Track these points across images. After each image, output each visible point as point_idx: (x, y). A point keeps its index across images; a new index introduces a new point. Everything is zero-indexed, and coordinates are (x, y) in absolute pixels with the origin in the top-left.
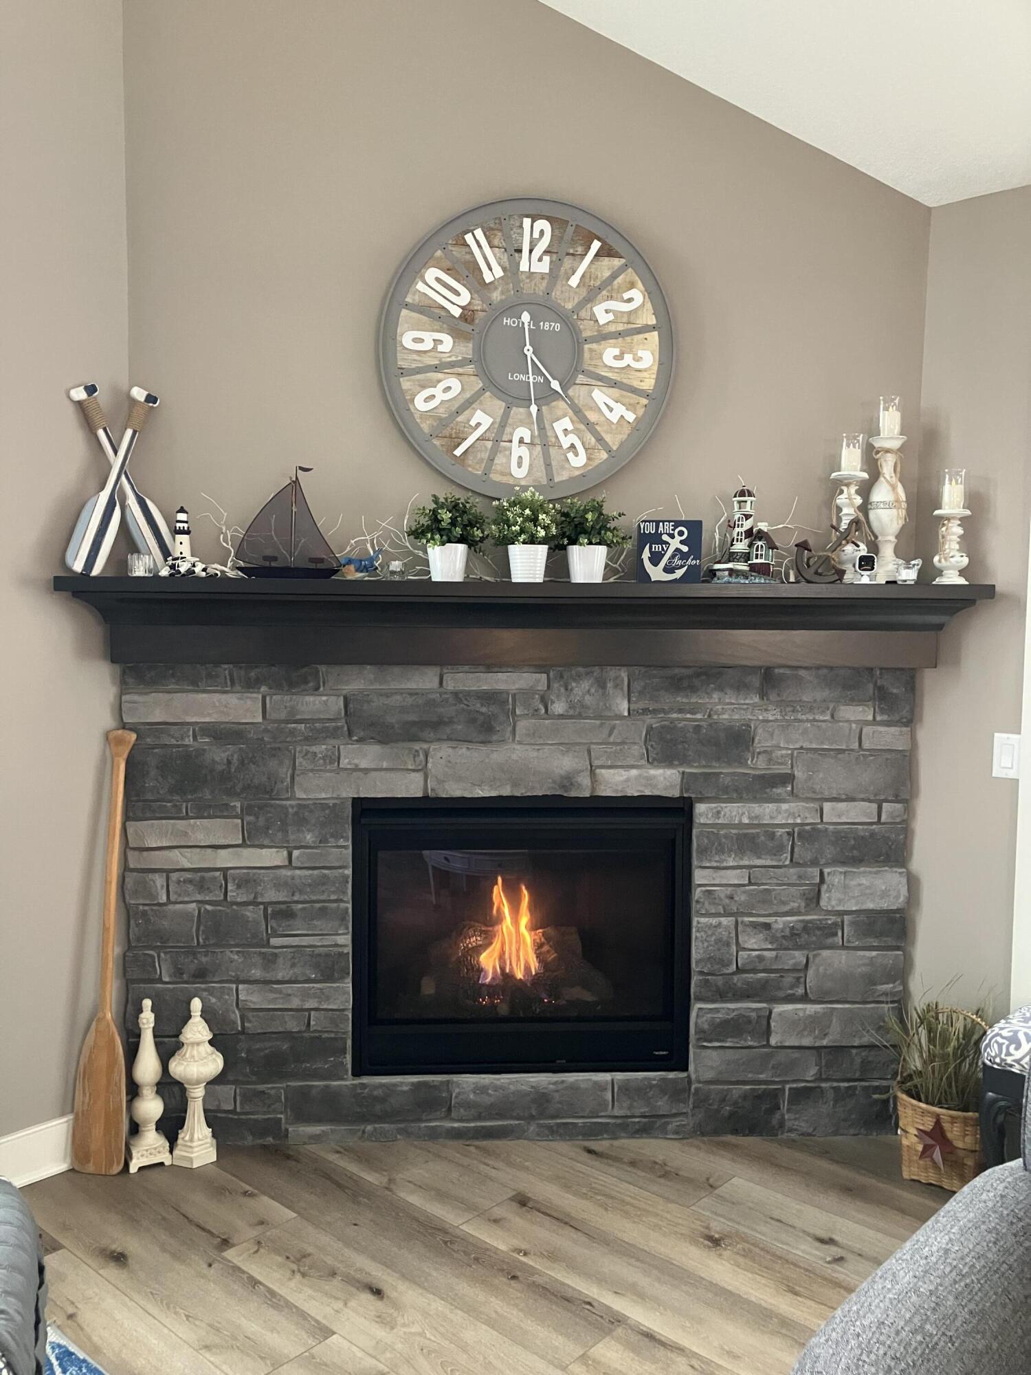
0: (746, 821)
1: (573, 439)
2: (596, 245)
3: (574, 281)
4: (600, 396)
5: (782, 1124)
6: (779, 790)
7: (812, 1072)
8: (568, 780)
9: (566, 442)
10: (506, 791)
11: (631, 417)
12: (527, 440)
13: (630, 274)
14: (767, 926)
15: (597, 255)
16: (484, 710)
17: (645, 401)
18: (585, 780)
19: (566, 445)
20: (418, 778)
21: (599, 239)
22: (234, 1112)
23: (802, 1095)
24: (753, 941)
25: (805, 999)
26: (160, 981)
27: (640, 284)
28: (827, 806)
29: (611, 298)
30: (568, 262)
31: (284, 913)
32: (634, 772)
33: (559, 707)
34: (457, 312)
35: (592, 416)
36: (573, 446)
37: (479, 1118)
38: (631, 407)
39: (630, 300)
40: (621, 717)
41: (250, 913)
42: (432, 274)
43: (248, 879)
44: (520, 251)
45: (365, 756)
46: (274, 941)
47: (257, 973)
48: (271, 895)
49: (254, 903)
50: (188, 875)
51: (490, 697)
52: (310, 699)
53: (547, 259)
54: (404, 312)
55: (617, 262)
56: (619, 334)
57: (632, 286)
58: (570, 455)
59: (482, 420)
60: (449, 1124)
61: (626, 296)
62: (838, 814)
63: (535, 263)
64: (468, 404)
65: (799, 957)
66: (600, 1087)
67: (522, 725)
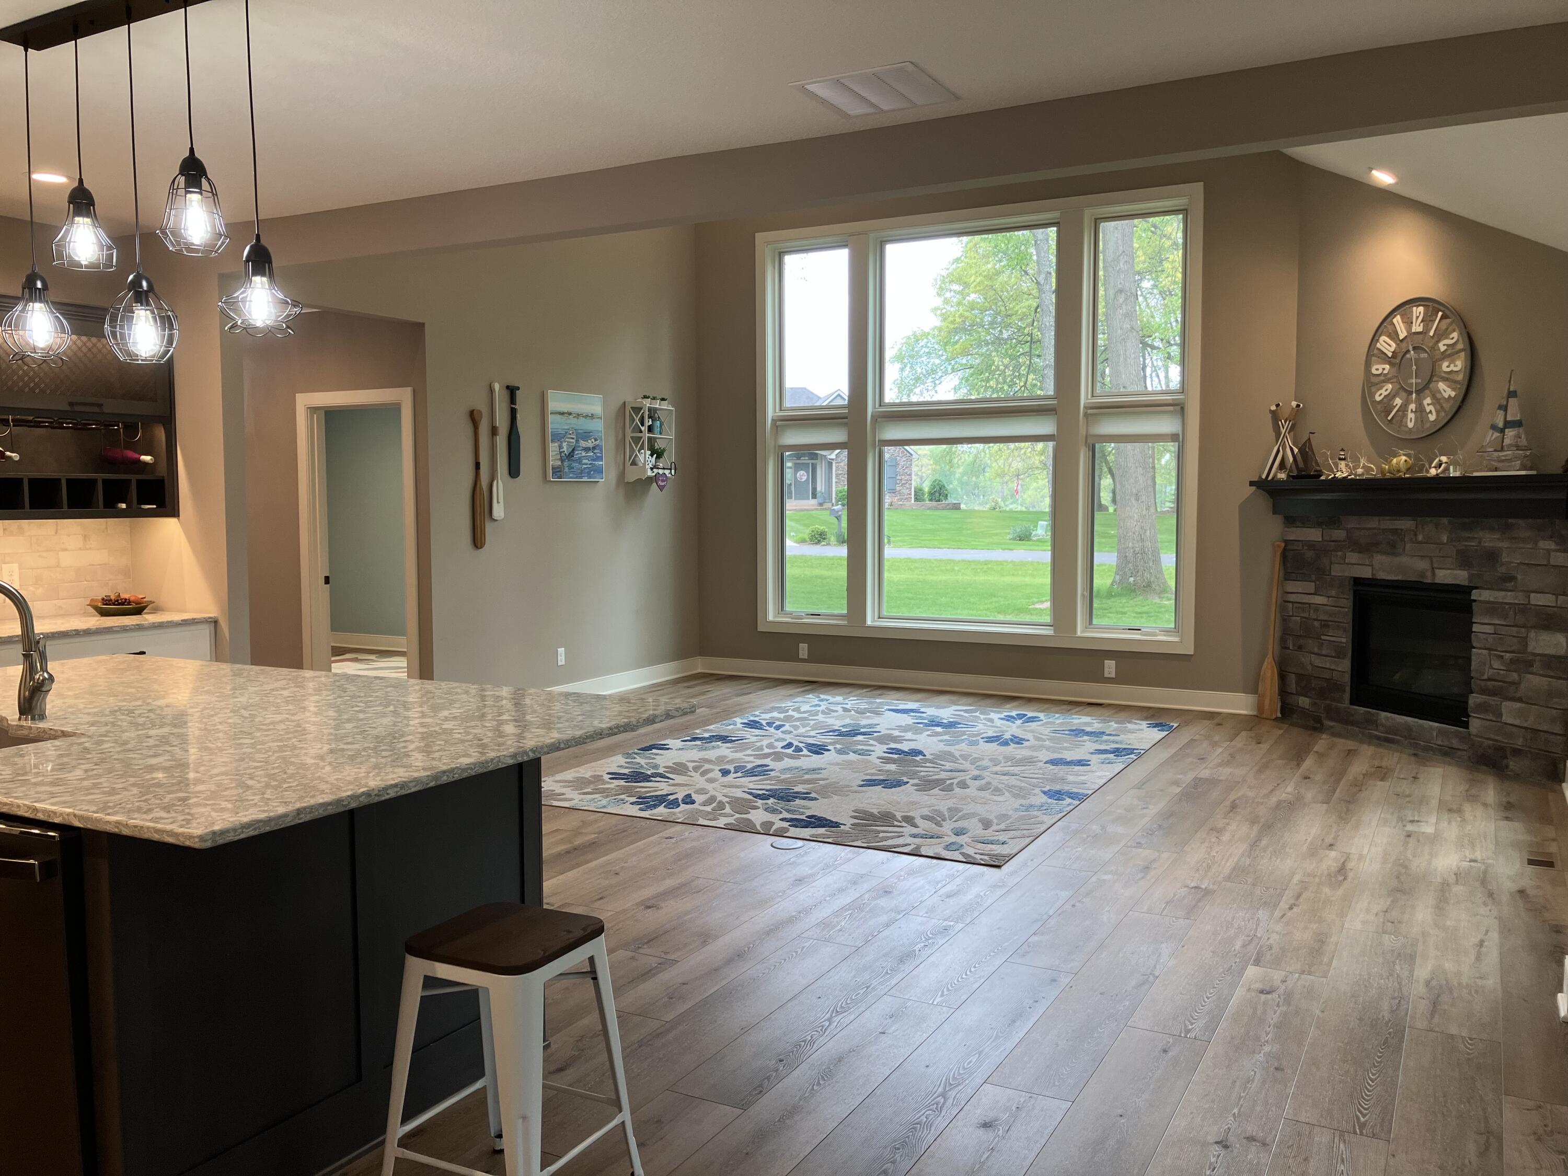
0: (1492, 599)
1: (1431, 408)
2: (1440, 314)
3: (1431, 333)
4: (1442, 386)
5: (1507, 767)
6: (1508, 585)
7: (1520, 742)
8: (1423, 574)
9: (1428, 409)
10: (1400, 578)
11: (1453, 394)
12: (1414, 410)
13: (1454, 326)
14: (1502, 657)
15: (1442, 318)
16: (1392, 538)
17: (1459, 386)
18: (1429, 574)
19: (1428, 411)
20: (1370, 569)
21: (1441, 311)
22: (1308, 710)
23: (1517, 752)
24: (1496, 664)
25: (1520, 700)
26: (1288, 648)
27: (1457, 330)
28: (1532, 595)
29: (1446, 338)
30: (1430, 323)
31: (1325, 625)
32: (1449, 571)
33: (1420, 538)
34: (1390, 355)
35: (1438, 396)
36: (1431, 412)
37: (1386, 733)
38: (1453, 389)
39: (1453, 338)
40: (1444, 544)
41: (1317, 624)
42: (1383, 338)
43: (1317, 608)
44: (1412, 323)
45: (1352, 557)
46: (1323, 637)
47: (1316, 650)
48: (1322, 617)
49: (1317, 620)
50: (1300, 605)
51: (1395, 531)
52: (1336, 531)
53: (1422, 324)
54: (1373, 358)
55: (1448, 321)
56: (1450, 355)
57: (1454, 331)
58: (1430, 415)
59: (1398, 401)
60: (1376, 733)
61: (1451, 336)
62: (1538, 600)
63: (1417, 327)
64: (1394, 397)
65: (1514, 676)
66: (1431, 728)
67: (1408, 546)
